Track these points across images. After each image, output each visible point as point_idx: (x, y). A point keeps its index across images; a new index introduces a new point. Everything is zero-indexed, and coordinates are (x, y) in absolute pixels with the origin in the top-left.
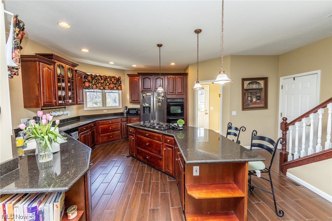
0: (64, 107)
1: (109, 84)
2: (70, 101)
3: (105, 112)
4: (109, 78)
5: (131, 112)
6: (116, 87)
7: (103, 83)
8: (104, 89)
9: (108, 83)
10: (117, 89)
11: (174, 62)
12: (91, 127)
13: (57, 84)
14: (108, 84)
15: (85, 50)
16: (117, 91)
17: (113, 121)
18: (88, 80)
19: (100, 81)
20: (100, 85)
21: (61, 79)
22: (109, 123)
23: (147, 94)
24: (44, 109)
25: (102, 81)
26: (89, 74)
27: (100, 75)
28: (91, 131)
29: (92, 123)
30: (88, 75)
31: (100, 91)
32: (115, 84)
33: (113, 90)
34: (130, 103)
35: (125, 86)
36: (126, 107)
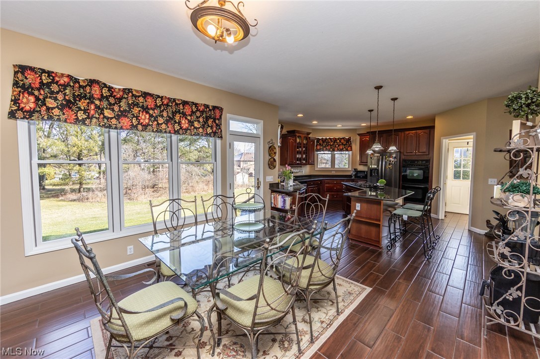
0: (301, 166)
1: (339, 146)
2: (304, 162)
3: (333, 173)
4: (338, 139)
5: (359, 174)
6: (345, 148)
7: (333, 144)
8: (334, 150)
9: (337, 144)
10: (347, 150)
11: (411, 116)
12: (318, 184)
13: (297, 150)
14: (337, 146)
15: (315, 122)
16: (347, 152)
17: (338, 182)
19: (329, 144)
20: (329, 147)
21: (299, 146)
22: (334, 183)
23: (375, 155)
25: (332, 144)
26: (320, 138)
27: (330, 138)
29: (319, 181)
30: (320, 139)
31: (330, 152)
32: (345, 145)
33: (342, 151)
34: (360, 165)
35: (356, 146)
36: (355, 169)
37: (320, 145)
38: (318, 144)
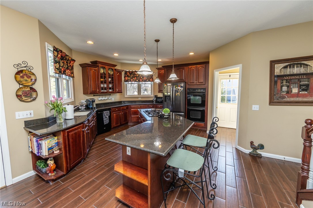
0: (110, 94)
2: (110, 91)
3: (140, 99)
5: (158, 100)
6: (148, 79)
7: (138, 76)
8: (139, 81)
9: (142, 76)
10: (150, 81)
11: (193, 52)
13: (100, 80)
15: (116, 55)
16: (150, 83)
17: (142, 106)
18: (127, 75)
19: (135, 76)
20: (135, 78)
21: (103, 76)
22: (138, 107)
23: (168, 84)
24: (95, 95)
26: (127, 70)
27: (135, 71)
28: (124, 112)
29: (125, 107)
30: (127, 72)
31: (136, 83)
32: (148, 77)
33: (146, 82)
34: (159, 92)
36: (155, 96)
37: (128, 76)
38: (126, 75)
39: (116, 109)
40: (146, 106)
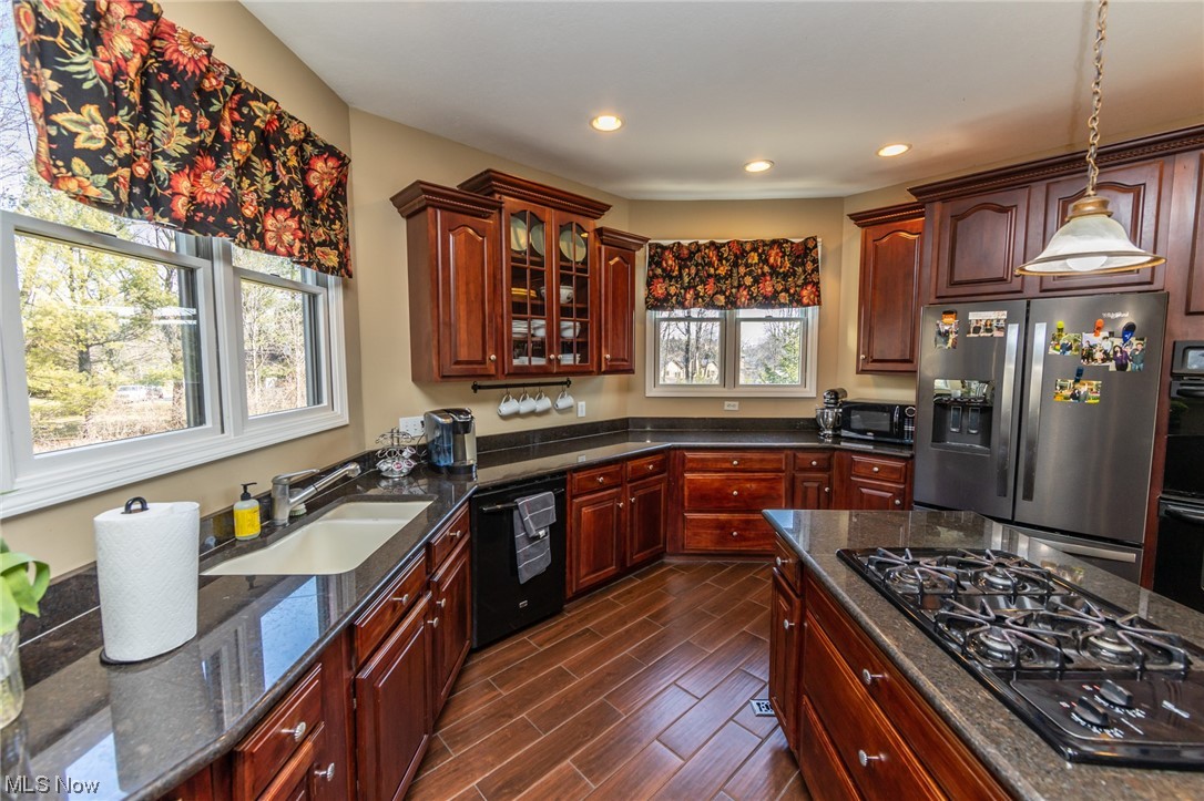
0: (565, 379)
1: (756, 281)
2: (568, 359)
3: (731, 410)
4: (755, 249)
5: (857, 421)
6: (786, 290)
7: (729, 275)
8: (732, 303)
9: (750, 273)
10: (796, 301)
12: (643, 476)
13: (509, 291)
14: (748, 280)
15: (607, 123)
16: (795, 312)
17: (751, 460)
18: (664, 270)
19: (712, 271)
20: (711, 288)
21: (526, 269)
22: (727, 465)
24: (480, 387)
25: (722, 271)
26: (665, 243)
27: (712, 243)
28: (641, 492)
29: (650, 459)
30: (664, 249)
31: (714, 314)
32: (785, 276)
33: (773, 307)
34: (860, 371)
35: (842, 281)
37: (668, 275)
38: (659, 271)
39: (593, 479)
40: (780, 461)
